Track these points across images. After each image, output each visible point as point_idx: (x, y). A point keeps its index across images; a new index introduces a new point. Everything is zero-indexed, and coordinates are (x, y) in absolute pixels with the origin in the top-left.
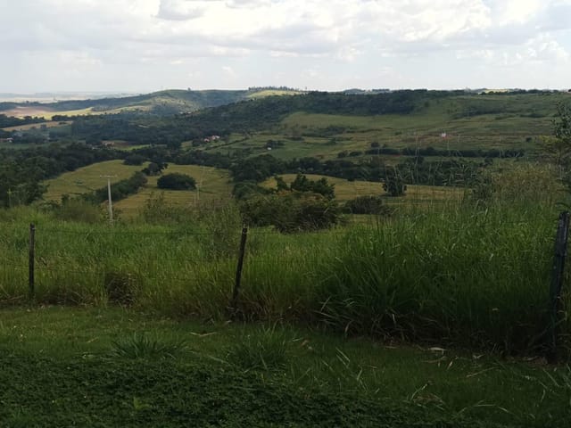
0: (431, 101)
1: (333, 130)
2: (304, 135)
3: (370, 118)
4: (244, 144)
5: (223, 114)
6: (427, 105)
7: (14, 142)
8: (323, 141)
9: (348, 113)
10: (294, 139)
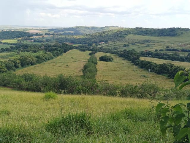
0: (183, 32)
1: (146, 41)
2: (136, 43)
3: (160, 37)
4: (115, 45)
5: (104, 35)
6: (182, 33)
7: (34, 42)
8: (143, 45)
9: (151, 35)
10: (132, 44)
